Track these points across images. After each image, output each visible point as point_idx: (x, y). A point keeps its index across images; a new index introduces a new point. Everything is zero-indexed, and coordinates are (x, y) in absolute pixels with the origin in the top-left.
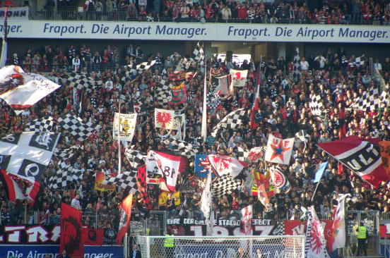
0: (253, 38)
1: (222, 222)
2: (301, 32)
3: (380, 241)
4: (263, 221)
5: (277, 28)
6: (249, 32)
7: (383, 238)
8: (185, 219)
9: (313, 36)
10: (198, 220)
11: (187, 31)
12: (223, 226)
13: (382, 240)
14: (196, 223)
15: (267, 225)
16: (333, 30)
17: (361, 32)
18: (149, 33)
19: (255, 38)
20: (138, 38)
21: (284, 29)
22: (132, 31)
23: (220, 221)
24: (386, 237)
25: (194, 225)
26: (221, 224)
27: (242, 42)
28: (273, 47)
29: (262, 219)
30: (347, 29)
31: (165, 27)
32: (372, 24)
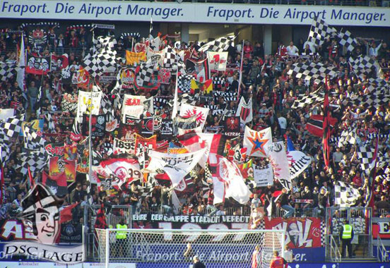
0: (235, 20)
1: (195, 219)
2: (288, 13)
3: (373, 241)
4: (241, 217)
5: (263, 9)
6: (231, 13)
7: (375, 239)
8: (153, 215)
9: (302, 17)
10: (169, 216)
11: (161, 11)
12: (195, 223)
13: (375, 241)
14: (165, 219)
15: (245, 222)
16: (324, 12)
17: (356, 14)
18: (119, 13)
19: (238, 20)
20: (107, 19)
21: (270, 11)
22: (100, 11)
23: (192, 218)
24: (379, 237)
25: (163, 221)
26: (193, 220)
27: (223, 24)
28: (258, 30)
29: (240, 216)
30: (341, 11)
31: (137, 6)
32: (368, 6)
